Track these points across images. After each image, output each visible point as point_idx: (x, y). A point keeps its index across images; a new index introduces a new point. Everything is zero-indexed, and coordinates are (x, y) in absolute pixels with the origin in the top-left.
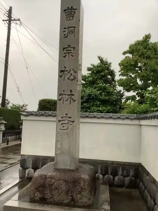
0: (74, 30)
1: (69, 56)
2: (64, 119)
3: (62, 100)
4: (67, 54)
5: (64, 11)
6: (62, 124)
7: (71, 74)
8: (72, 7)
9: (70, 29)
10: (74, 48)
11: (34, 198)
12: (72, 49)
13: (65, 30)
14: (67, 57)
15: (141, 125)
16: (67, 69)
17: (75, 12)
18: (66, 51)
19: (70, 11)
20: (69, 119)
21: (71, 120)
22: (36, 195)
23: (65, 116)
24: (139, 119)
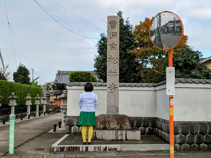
0: (116, 34)
1: (113, 50)
2: (112, 86)
3: (110, 76)
4: (112, 48)
5: (110, 23)
6: (110, 89)
7: (115, 60)
8: (114, 21)
9: (113, 34)
10: (116, 45)
11: (100, 128)
12: (115, 45)
13: (110, 34)
14: (112, 50)
15: (156, 91)
16: (112, 57)
17: (116, 24)
18: (112, 46)
19: (113, 23)
20: (114, 86)
21: (115, 87)
22: (101, 126)
23: (112, 84)
24: (155, 86)
